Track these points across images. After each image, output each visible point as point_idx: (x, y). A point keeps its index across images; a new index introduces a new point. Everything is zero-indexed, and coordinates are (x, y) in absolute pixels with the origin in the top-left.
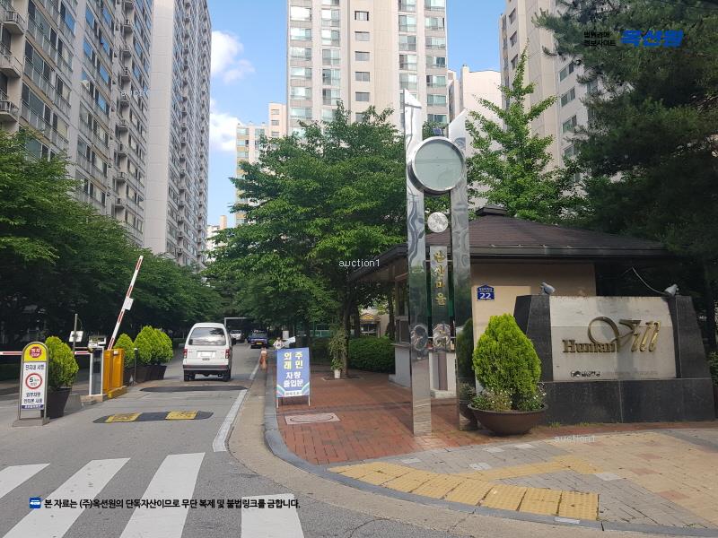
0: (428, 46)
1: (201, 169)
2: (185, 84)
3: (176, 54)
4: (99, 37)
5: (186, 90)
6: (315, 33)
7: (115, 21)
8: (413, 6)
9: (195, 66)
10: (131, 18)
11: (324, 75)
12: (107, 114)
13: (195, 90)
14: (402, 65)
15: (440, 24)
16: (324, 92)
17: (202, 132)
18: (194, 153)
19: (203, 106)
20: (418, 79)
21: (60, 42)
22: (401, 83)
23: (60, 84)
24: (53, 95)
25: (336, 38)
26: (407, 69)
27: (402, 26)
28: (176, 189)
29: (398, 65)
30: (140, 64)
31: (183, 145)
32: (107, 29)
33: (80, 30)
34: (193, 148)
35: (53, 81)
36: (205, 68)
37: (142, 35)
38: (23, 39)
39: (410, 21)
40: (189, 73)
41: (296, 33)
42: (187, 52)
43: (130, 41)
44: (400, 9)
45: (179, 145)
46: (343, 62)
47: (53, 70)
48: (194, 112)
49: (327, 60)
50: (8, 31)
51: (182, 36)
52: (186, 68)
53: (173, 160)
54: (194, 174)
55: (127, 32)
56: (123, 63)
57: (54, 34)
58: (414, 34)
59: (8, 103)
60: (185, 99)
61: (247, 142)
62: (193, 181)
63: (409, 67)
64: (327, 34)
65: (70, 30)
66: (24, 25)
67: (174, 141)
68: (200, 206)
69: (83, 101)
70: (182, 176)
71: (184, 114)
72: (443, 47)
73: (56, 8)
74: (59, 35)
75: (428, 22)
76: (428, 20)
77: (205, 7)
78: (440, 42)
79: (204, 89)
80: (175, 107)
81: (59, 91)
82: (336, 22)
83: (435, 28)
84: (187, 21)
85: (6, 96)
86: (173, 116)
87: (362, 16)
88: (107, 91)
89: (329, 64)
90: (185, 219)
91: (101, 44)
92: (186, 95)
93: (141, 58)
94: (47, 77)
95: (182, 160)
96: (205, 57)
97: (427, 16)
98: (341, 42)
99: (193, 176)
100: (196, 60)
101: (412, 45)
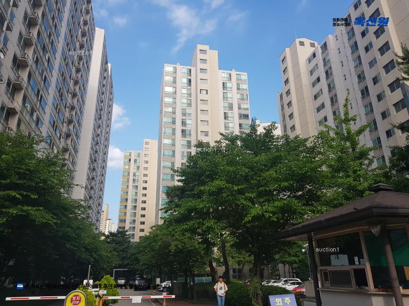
0: (239, 108)
1: (103, 175)
2: (99, 126)
3: (97, 110)
4: (61, 96)
5: (100, 130)
6: (178, 100)
7: (70, 89)
8: (231, 88)
9: (104, 118)
10: (77, 88)
11: (182, 122)
12: (60, 139)
13: (104, 131)
14: (226, 118)
15: (245, 97)
16: (183, 131)
17: (105, 154)
18: (100, 166)
19: (107, 139)
20: (234, 125)
21: (41, 96)
22: (225, 127)
23: (38, 119)
24: (33, 125)
25: (189, 102)
26: (228, 120)
27: (225, 98)
28: (89, 186)
29: (223, 118)
30: (79, 113)
31: (95, 160)
32: (66, 92)
33: (52, 90)
34: (100, 162)
35: (35, 117)
36: (109, 119)
37: (81, 98)
38: (23, 92)
39: (229, 95)
40: (102, 122)
41: (168, 100)
42: (101, 109)
43: (75, 101)
44: (224, 89)
45: (93, 160)
46: (193, 115)
47: (35, 111)
48: (102, 142)
49: (184, 114)
50: (14, 87)
51: (100, 101)
52: (100, 118)
53: (89, 169)
54: (99, 177)
55: (74, 95)
56: (70, 112)
57: (39, 91)
58: (232, 102)
59: (9, 128)
60: (98, 135)
61: (130, 160)
62: (98, 182)
63: (229, 119)
64: (185, 101)
65: (47, 90)
66: (25, 84)
67: (91, 158)
68: (100, 197)
69: (48, 131)
70: (93, 179)
71: (97, 143)
72: (247, 109)
73: (42, 77)
74: (41, 92)
75: (239, 96)
76: (239, 95)
77: (112, 87)
78: (245, 106)
79: (108, 130)
80: (93, 139)
81: (37, 124)
82: (190, 95)
83: (243, 99)
84: (103, 93)
85: (7, 124)
86: (92, 144)
87: (204, 92)
88: (61, 126)
89: (185, 116)
90: (92, 205)
91: (62, 100)
92: (99, 133)
93: (80, 110)
94: (32, 115)
95: (94, 169)
96: (110, 113)
97: (238, 93)
98: (192, 105)
99: (98, 179)
100: (106, 115)
101: (231, 107)
